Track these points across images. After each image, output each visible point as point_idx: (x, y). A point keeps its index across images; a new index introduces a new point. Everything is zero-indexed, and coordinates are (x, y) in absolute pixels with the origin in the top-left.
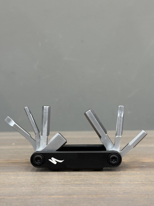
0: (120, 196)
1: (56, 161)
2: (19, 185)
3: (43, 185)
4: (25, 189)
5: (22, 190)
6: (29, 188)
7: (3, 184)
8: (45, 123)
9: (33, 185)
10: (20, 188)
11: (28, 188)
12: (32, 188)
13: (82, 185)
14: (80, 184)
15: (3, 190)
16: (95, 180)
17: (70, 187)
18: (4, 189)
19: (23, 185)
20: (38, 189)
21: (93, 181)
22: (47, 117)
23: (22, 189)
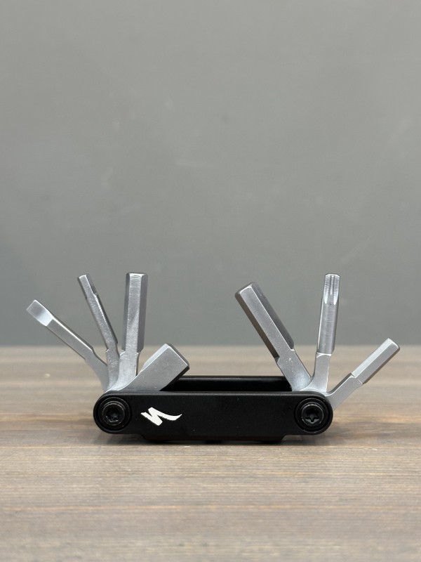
0: (331, 507)
1: (160, 417)
2: (65, 479)
3: (126, 479)
4: (80, 488)
5: (71, 489)
6: (91, 486)
7: (22, 476)
8: (132, 318)
9: (101, 477)
10: (67, 486)
11: (88, 486)
12: (98, 486)
13: (229, 479)
14: (223, 478)
15: (21, 490)
16: (264, 468)
17: (199, 483)
18: (23, 488)
19: (73, 477)
20: (113, 489)
21: (258, 469)
22: (139, 302)
23: (73, 488)
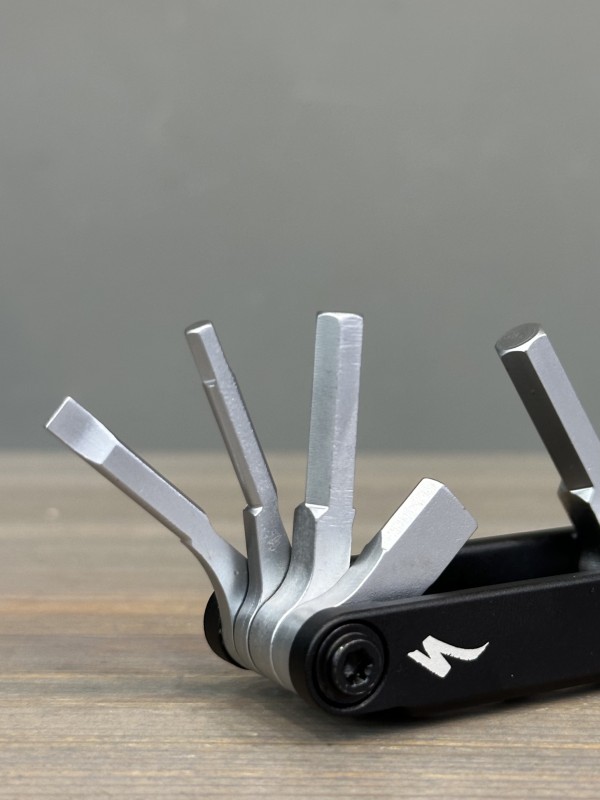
2: (112, 754)
3: (251, 756)
4: (149, 778)
5: (129, 782)
6: (173, 773)
7: (16, 745)
9: (192, 751)
10: (117, 773)
11: (167, 774)
12: (188, 772)
15: (17, 782)
17: (416, 771)
18: (20, 777)
19: (131, 750)
20: (223, 782)
23: (132, 778)
